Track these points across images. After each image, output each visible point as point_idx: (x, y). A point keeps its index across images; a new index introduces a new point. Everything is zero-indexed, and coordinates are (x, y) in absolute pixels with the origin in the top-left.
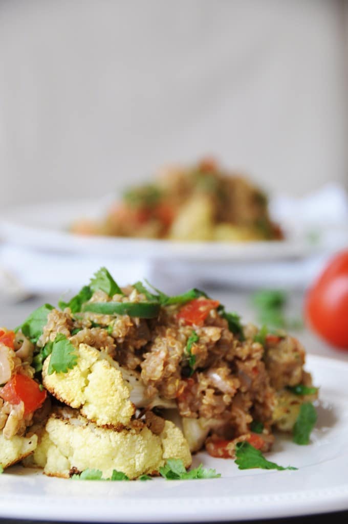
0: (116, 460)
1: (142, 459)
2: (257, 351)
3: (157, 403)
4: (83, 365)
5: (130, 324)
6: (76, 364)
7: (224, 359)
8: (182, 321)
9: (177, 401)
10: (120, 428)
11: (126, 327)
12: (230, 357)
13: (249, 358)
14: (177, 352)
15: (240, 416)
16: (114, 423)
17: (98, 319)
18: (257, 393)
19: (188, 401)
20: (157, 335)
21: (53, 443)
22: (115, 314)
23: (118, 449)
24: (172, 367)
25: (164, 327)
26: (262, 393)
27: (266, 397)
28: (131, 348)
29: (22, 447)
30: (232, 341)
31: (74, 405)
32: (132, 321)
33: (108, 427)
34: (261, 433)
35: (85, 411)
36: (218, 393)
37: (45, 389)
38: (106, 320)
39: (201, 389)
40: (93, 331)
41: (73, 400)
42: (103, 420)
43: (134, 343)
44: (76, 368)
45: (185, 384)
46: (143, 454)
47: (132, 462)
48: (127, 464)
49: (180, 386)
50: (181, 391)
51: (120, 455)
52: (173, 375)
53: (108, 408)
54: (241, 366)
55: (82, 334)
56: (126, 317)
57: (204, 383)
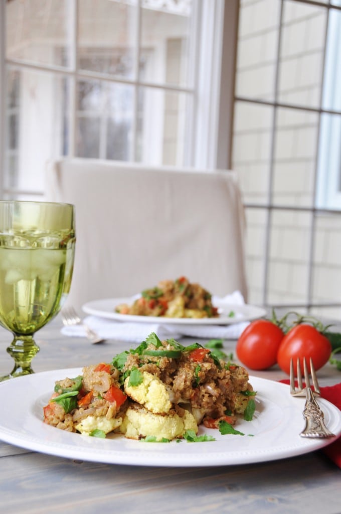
0: (162, 431)
1: (175, 430)
2: (228, 374)
3: (180, 401)
4: (146, 383)
5: (167, 361)
6: (142, 382)
7: (212, 378)
8: (192, 359)
9: (190, 400)
10: (164, 415)
11: (166, 363)
12: (215, 378)
13: (224, 378)
14: (191, 375)
15: (220, 407)
16: (161, 412)
17: (151, 359)
18: (228, 395)
19: (196, 400)
20: (180, 367)
21: (130, 422)
22: (160, 357)
23: (163, 425)
24: (188, 383)
25: (183, 363)
26: (230, 396)
27: (232, 397)
28: (168, 373)
29: (114, 424)
30: (216, 369)
31: (141, 403)
32: (168, 360)
33: (158, 414)
34: (231, 415)
35: (146, 406)
36: (210, 396)
37: (126, 394)
38: (155, 359)
39: (202, 394)
40: (150, 365)
41: (141, 400)
42: (156, 410)
43: (169, 371)
44: (142, 384)
45: (195, 392)
46: (175, 428)
47: (170, 431)
48: (168, 432)
49: (192, 393)
50: (193, 395)
51: (164, 428)
52: (189, 387)
53: (159, 404)
54: (220, 382)
55: (145, 366)
56: (166, 357)
57: (203, 391)
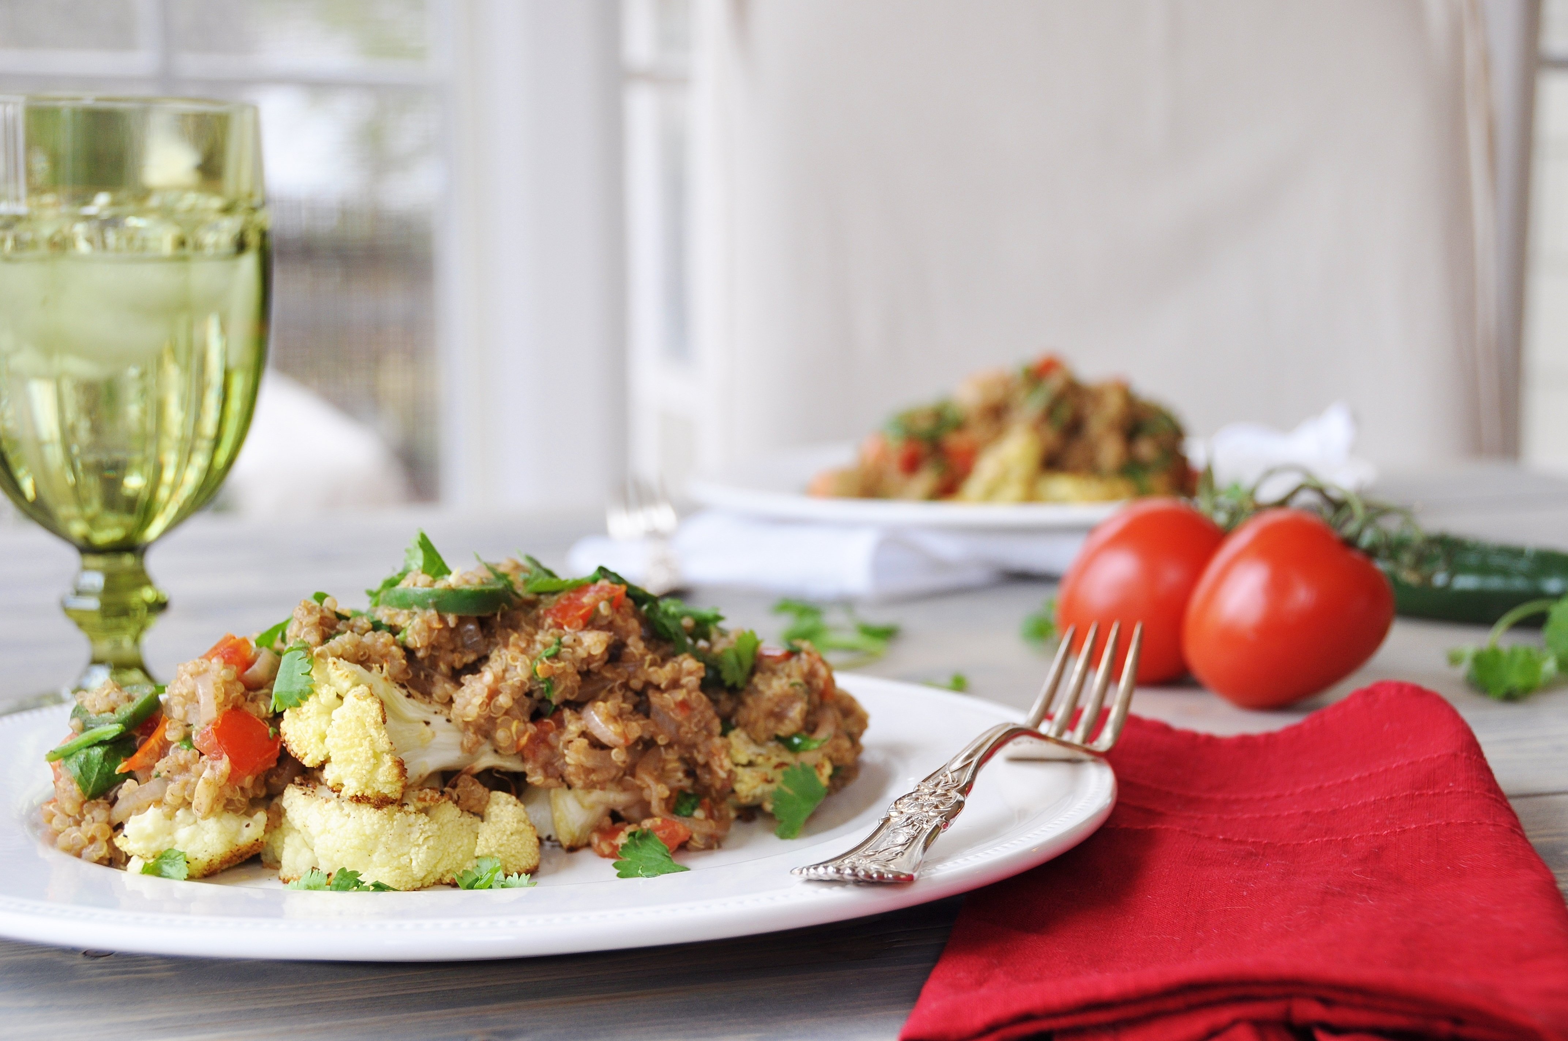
0: (375, 857)
1: (422, 856)
2: (690, 673)
3: (487, 760)
4: (326, 694)
5: (437, 625)
6: (312, 692)
7: (625, 686)
8: (549, 621)
9: (521, 755)
10: (382, 802)
11: (431, 629)
12: (636, 684)
13: (675, 684)
14: (519, 674)
15: (649, 786)
16: (368, 793)
17: (390, 617)
18: (694, 746)
19: (541, 760)
20: (496, 644)
22: (415, 609)
23: (377, 837)
24: (504, 700)
25: (509, 630)
26: (702, 748)
27: (710, 754)
28: (443, 667)
29: (239, 832)
30: (643, 657)
31: (308, 762)
32: (442, 619)
33: (358, 799)
34: (690, 816)
35: (329, 775)
36: (597, 745)
37: (278, 734)
38: (401, 620)
39: (566, 737)
40: (369, 638)
41: (306, 754)
42: (351, 788)
43: (450, 657)
44: (312, 698)
45: (532, 729)
46: (425, 847)
47: (404, 860)
48: (396, 863)
49: (520, 734)
50: (524, 740)
51: (381, 849)
52: (507, 712)
53: (353, 766)
54: (655, 699)
55: (343, 641)
56: (432, 613)
57: (573, 727)
